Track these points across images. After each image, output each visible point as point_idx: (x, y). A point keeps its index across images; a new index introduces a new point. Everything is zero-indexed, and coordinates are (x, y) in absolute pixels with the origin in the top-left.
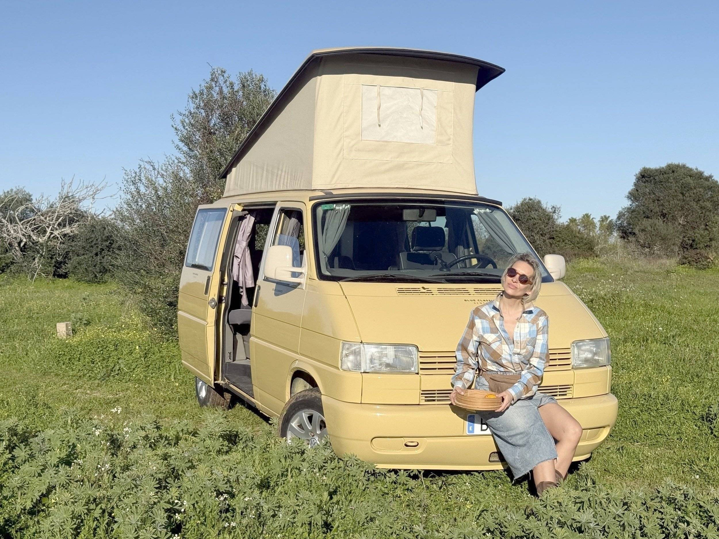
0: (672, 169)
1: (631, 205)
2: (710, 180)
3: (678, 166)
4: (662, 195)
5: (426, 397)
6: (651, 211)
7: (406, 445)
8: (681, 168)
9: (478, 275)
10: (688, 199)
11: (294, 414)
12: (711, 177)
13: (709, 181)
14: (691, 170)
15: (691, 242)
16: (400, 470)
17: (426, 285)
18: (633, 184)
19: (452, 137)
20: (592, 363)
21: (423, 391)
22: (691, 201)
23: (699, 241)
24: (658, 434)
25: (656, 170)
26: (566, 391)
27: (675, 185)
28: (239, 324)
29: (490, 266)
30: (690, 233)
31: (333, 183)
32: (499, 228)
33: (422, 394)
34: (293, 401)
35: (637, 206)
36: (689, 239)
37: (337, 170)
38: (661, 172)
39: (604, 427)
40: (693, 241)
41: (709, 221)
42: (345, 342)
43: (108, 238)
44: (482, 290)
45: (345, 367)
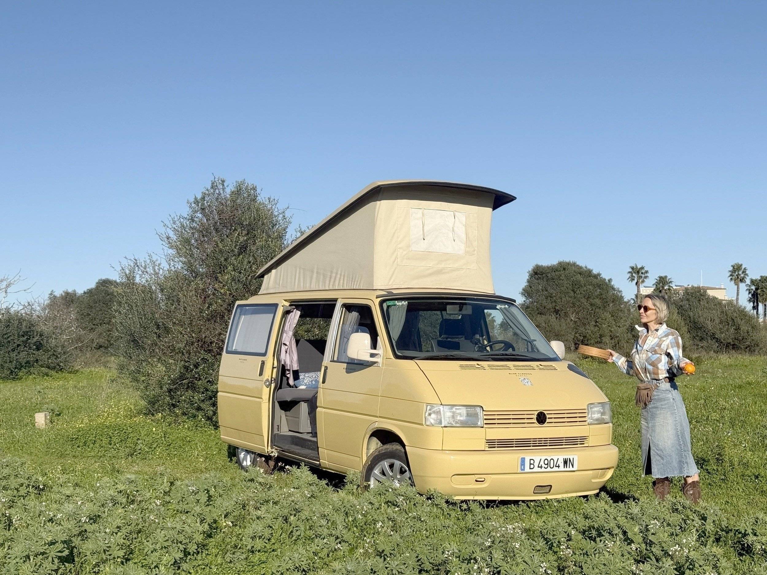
0: (563, 267)
1: (524, 301)
2: (599, 278)
3: (568, 264)
4: (554, 292)
5: (489, 445)
6: (545, 308)
7: (476, 481)
8: (571, 265)
9: (513, 355)
10: (579, 296)
11: (377, 464)
12: (599, 275)
13: (597, 278)
14: (581, 268)
15: (582, 338)
16: (469, 500)
17: (479, 363)
18: (526, 281)
19: (476, 248)
20: (601, 422)
21: (487, 440)
22: (582, 298)
23: (590, 337)
24: (630, 485)
25: (548, 267)
26: (584, 441)
27: (566, 282)
28: (289, 400)
29: (511, 350)
30: (582, 329)
31: (390, 284)
32: (517, 320)
33: (487, 442)
34: (376, 453)
35: (532, 303)
36: (580, 335)
37: (393, 274)
38: (553, 269)
39: (609, 468)
40: (585, 337)
41: (599, 318)
42: (428, 404)
43: (25, 334)
44: (518, 366)
45: (428, 423)
